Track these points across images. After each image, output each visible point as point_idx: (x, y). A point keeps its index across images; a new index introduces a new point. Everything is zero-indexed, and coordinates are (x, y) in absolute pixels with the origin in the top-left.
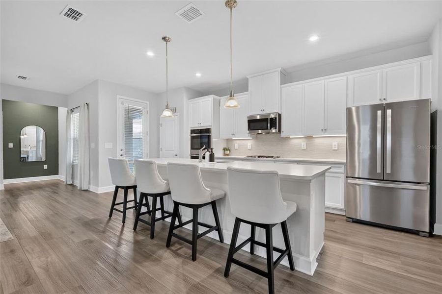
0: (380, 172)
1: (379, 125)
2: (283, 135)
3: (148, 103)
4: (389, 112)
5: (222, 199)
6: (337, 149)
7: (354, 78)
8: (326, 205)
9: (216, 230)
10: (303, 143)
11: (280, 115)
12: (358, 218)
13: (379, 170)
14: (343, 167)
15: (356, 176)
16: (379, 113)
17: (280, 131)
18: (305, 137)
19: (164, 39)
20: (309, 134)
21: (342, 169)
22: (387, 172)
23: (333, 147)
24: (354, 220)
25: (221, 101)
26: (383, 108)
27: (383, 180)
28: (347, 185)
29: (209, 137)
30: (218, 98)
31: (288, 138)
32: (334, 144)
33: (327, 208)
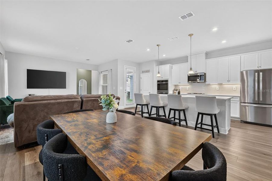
0: (257, 100)
1: (256, 79)
2: (207, 83)
3: (135, 68)
4: (261, 73)
5: (187, 109)
6: (235, 90)
7: (244, 57)
8: (231, 116)
9: (185, 121)
10: (217, 87)
11: (205, 74)
12: (248, 121)
13: (256, 99)
14: (239, 98)
15: (246, 102)
16: (256, 74)
17: (205, 81)
18: (218, 84)
19: (157, 45)
20: (221, 82)
21: (238, 99)
22: (261, 100)
23: (234, 89)
24: (245, 122)
25: (173, 66)
26: (258, 71)
27: (259, 104)
28: (241, 106)
29: (167, 84)
30: (172, 65)
31: (209, 85)
32: (234, 87)
33: (232, 117)
